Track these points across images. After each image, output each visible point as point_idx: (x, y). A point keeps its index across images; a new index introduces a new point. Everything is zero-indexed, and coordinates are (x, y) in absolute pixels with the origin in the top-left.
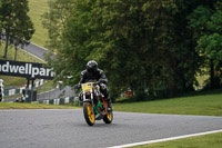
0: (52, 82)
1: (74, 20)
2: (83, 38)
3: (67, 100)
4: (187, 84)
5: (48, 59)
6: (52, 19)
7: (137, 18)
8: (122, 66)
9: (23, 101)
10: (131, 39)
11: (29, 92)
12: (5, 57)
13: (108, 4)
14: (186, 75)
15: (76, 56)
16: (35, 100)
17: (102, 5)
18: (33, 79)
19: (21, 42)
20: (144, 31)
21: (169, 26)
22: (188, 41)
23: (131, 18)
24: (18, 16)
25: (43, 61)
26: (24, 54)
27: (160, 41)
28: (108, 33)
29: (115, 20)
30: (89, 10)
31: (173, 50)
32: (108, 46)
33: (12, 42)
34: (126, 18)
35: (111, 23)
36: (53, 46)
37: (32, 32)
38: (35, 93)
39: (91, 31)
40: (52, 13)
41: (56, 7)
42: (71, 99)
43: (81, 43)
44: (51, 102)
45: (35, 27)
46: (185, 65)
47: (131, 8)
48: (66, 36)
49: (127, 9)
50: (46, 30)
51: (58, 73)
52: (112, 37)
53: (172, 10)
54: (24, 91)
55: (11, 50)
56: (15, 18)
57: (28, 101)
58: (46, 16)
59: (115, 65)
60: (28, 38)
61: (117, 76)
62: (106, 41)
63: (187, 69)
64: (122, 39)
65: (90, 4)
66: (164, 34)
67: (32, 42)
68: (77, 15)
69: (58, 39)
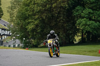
0: (10, 37)
1: (21, 10)
2: (25, 18)
3: (17, 45)
4: (71, 40)
5: (9, 27)
6: (11, 9)
7: (50, 10)
8: (42, 31)
10: (47, 20)
13: (37, 4)
14: (71, 36)
15: (22, 26)
16: (2, 45)
17: (34, 4)
18: (2, 36)
20: (53, 16)
21: (64, 14)
22: (72, 21)
23: (47, 10)
25: (6, 28)
27: (60, 21)
28: (37, 17)
29: (40, 11)
30: (28, 6)
31: (65, 25)
32: (36, 22)
34: (45, 10)
35: (38, 12)
36: (12, 21)
37: (2, 15)
38: (2, 42)
39: (29, 15)
40: (12, 6)
41: (14, 4)
43: (24, 20)
44: (10, 46)
45: (4, 12)
46: (71, 32)
47: (48, 6)
48: (17, 17)
49: (46, 6)
50: (9, 14)
51: (13, 33)
52: (38, 18)
53: (66, 7)
58: (9, 7)
59: (39, 31)
61: (40, 35)
62: (36, 20)
63: (71, 34)
64: (43, 19)
65: (29, 3)
66: (61, 18)
67: (2, 19)
68: (23, 8)
69: (14, 18)
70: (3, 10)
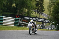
0: (49, 24)
1: (55, 8)
2: (58, 13)
5: (48, 18)
6: (50, 7)
9: (41, 28)
11: (43, 26)
12: (37, 16)
16: (44, 28)
18: (44, 23)
19: (41, 13)
24: (40, 6)
25: (47, 18)
26: (42, 16)
33: (39, 13)
36: (50, 14)
37: (44, 10)
38: (44, 26)
40: (50, 5)
41: (51, 4)
42: (54, 28)
44: (48, 29)
45: (45, 9)
48: (53, 12)
50: (48, 10)
51: (50, 21)
54: (41, 26)
55: (38, 15)
56: (40, 7)
57: (42, 28)
58: (48, 6)
60: (43, 12)
67: (44, 13)
68: (56, 6)
69: (51, 12)
70: (45, 8)
